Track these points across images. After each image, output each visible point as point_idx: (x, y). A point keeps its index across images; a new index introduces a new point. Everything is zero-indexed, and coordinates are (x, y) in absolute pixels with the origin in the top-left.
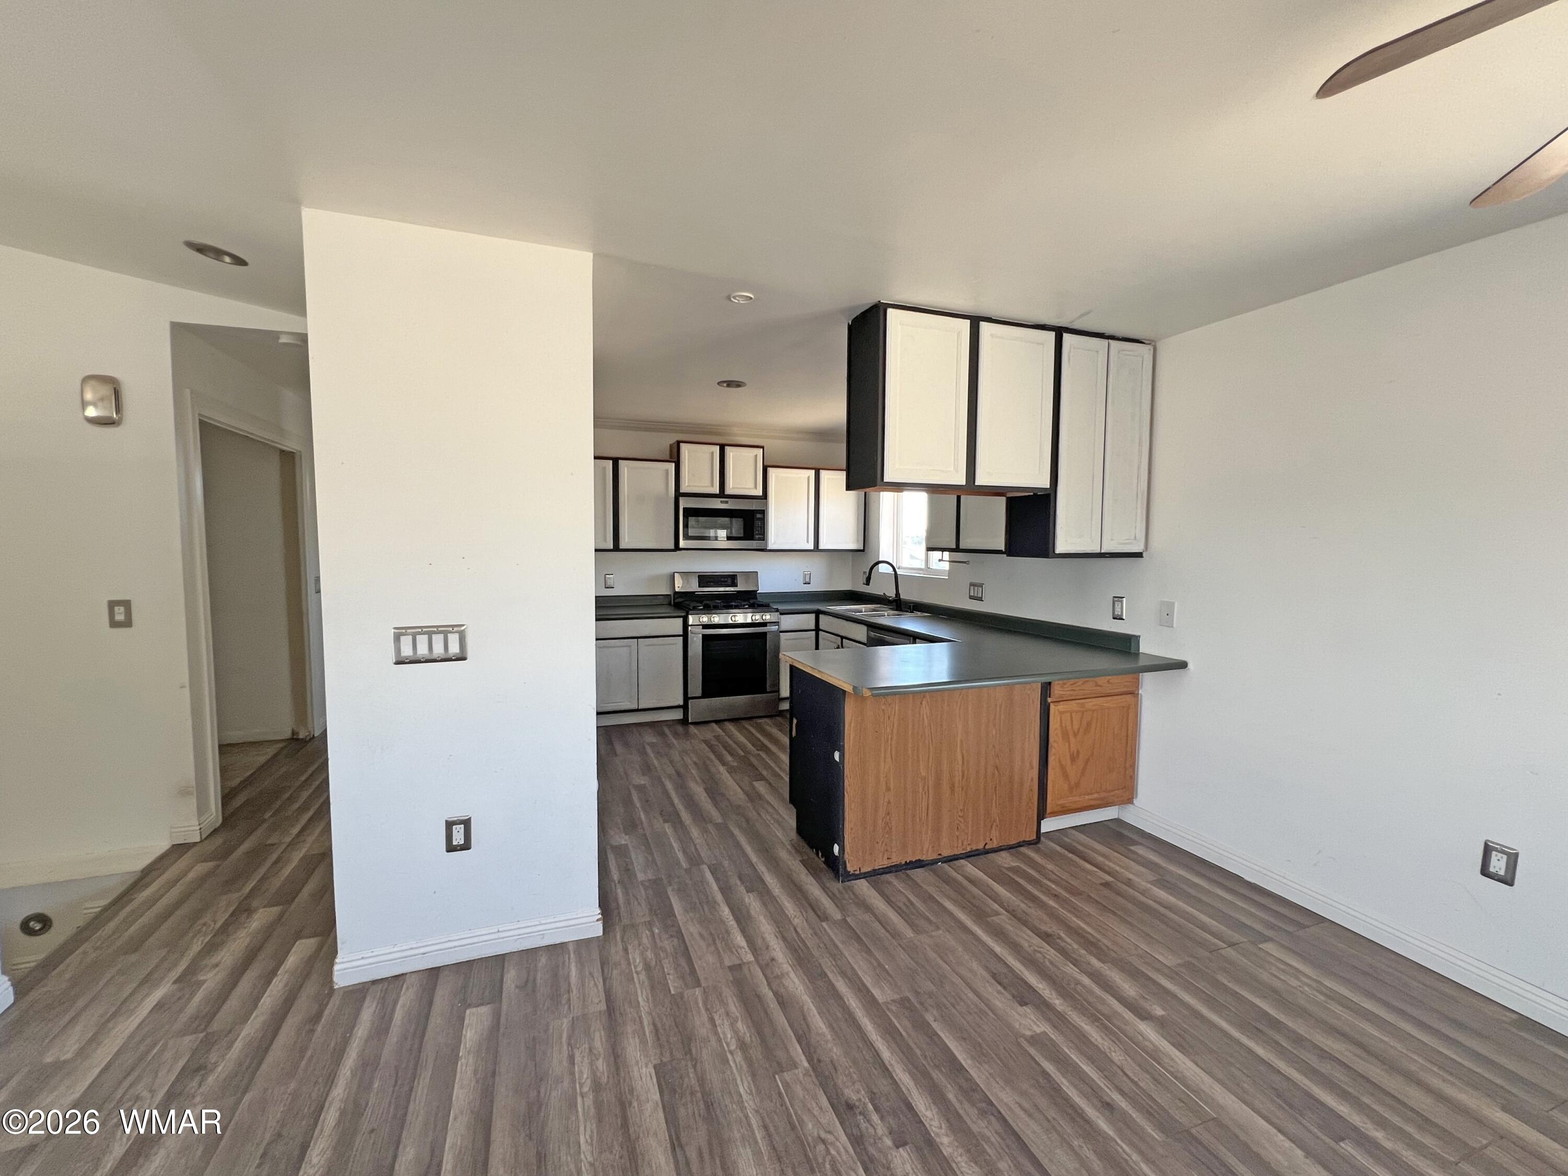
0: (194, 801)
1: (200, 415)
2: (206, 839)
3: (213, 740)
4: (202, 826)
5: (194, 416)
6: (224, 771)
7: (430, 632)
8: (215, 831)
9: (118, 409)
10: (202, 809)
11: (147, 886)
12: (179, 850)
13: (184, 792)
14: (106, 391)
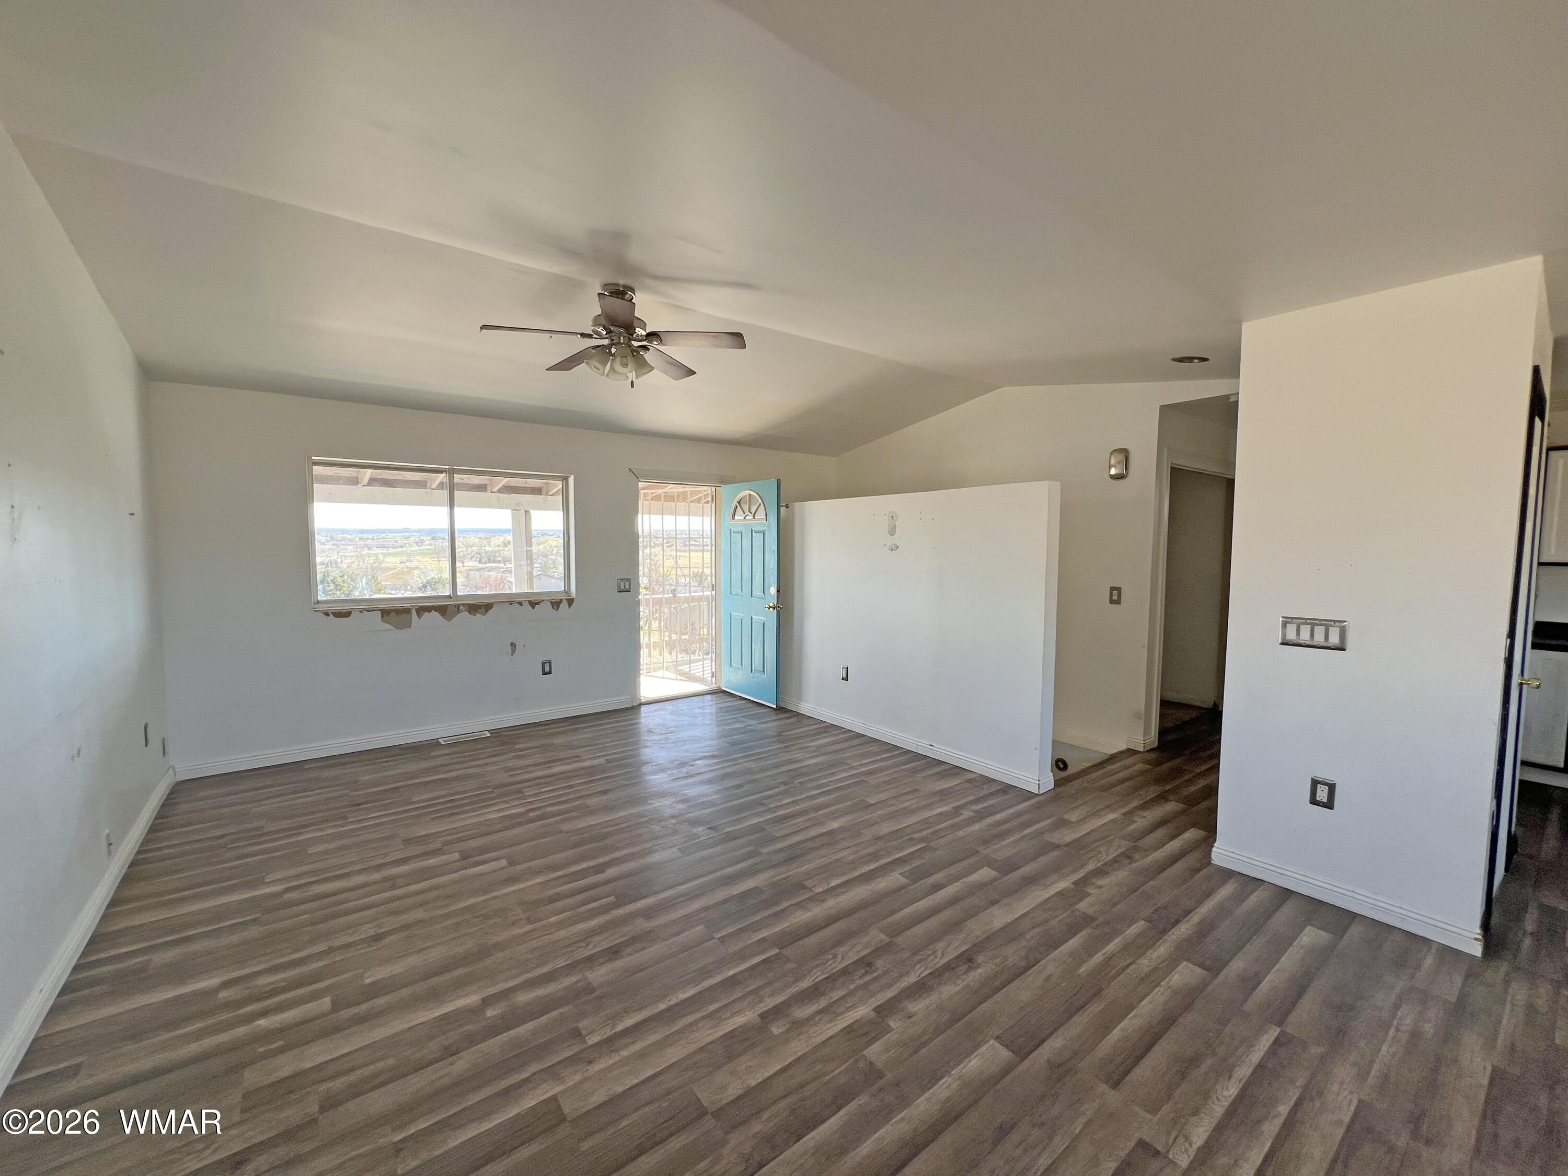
0: (1142, 723)
1: (1172, 464)
2: (1147, 751)
3: (1157, 697)
4: (1145, 742)
5: (1168, 464)
6: (1162, 716)
7: (1313, 623)
8: (1152, 750)
9: (1126, 469)
10: (1146, 732)
11: (1113, 764)
12: (1130, 752)
13: (1138, 716)
14: (1121, 457)
